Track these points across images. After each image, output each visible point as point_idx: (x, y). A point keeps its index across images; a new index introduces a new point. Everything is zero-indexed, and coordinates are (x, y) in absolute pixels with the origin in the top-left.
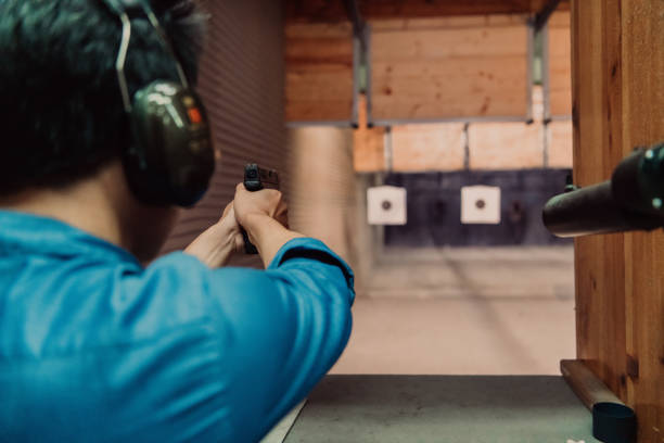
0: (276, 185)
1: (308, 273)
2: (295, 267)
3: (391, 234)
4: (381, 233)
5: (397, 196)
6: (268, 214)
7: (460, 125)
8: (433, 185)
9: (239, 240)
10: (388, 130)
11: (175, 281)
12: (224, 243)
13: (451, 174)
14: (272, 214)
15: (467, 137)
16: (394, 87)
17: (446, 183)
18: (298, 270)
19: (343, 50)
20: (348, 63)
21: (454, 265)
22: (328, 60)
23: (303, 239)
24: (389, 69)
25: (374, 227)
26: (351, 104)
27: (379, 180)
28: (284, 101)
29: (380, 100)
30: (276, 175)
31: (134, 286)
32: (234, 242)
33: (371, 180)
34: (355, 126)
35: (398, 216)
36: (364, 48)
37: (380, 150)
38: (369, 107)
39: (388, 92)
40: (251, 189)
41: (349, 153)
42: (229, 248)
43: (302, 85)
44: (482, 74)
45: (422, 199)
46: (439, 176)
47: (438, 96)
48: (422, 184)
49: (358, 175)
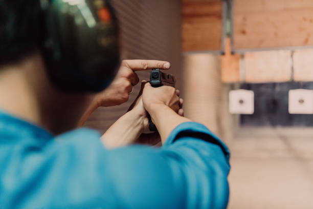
0: (172, 84)
1: (196, 150)
2: (185, 145)
3: (244, 119)
4: (238, 119)
5: (249, 96)
6: (165, 103)
7: (288, 53)
8: (269, 90)
9: (146, 122)
10: (242, 56)
11: (74, 157)
12: (135, 125)
13: (281, 84)
14: (168, 103)
15: (293, 60)
16: (248, 30)
17: (278, 89)
18: (187, 147)
19: (216, 8)
20: (219, 16)
21: (284, 139)
22: (208, 15)
23: (190, 123)
24: (244, 19)
25: (234, 115)
26: (221, 41)
27: (237, 86)
28: (181, 40)
29: (238, 38)
30: (173, 78)
31: (35, 161)
32: (143, 124)
33: (232, 87)
34: (223, 54)
35: (249, 109)
36: (229, 7)
37: (237, 69)
38: (232, 43)
39: (244, 32)
40: (154, 86)
41: (219, 70)
42: (139, 128)
43: (191, 30)
44: (305, 19)
45: (263, 99)
46: (274, 85)
47: (276, 34)
48: (263, 89)
49: (224, 85)
